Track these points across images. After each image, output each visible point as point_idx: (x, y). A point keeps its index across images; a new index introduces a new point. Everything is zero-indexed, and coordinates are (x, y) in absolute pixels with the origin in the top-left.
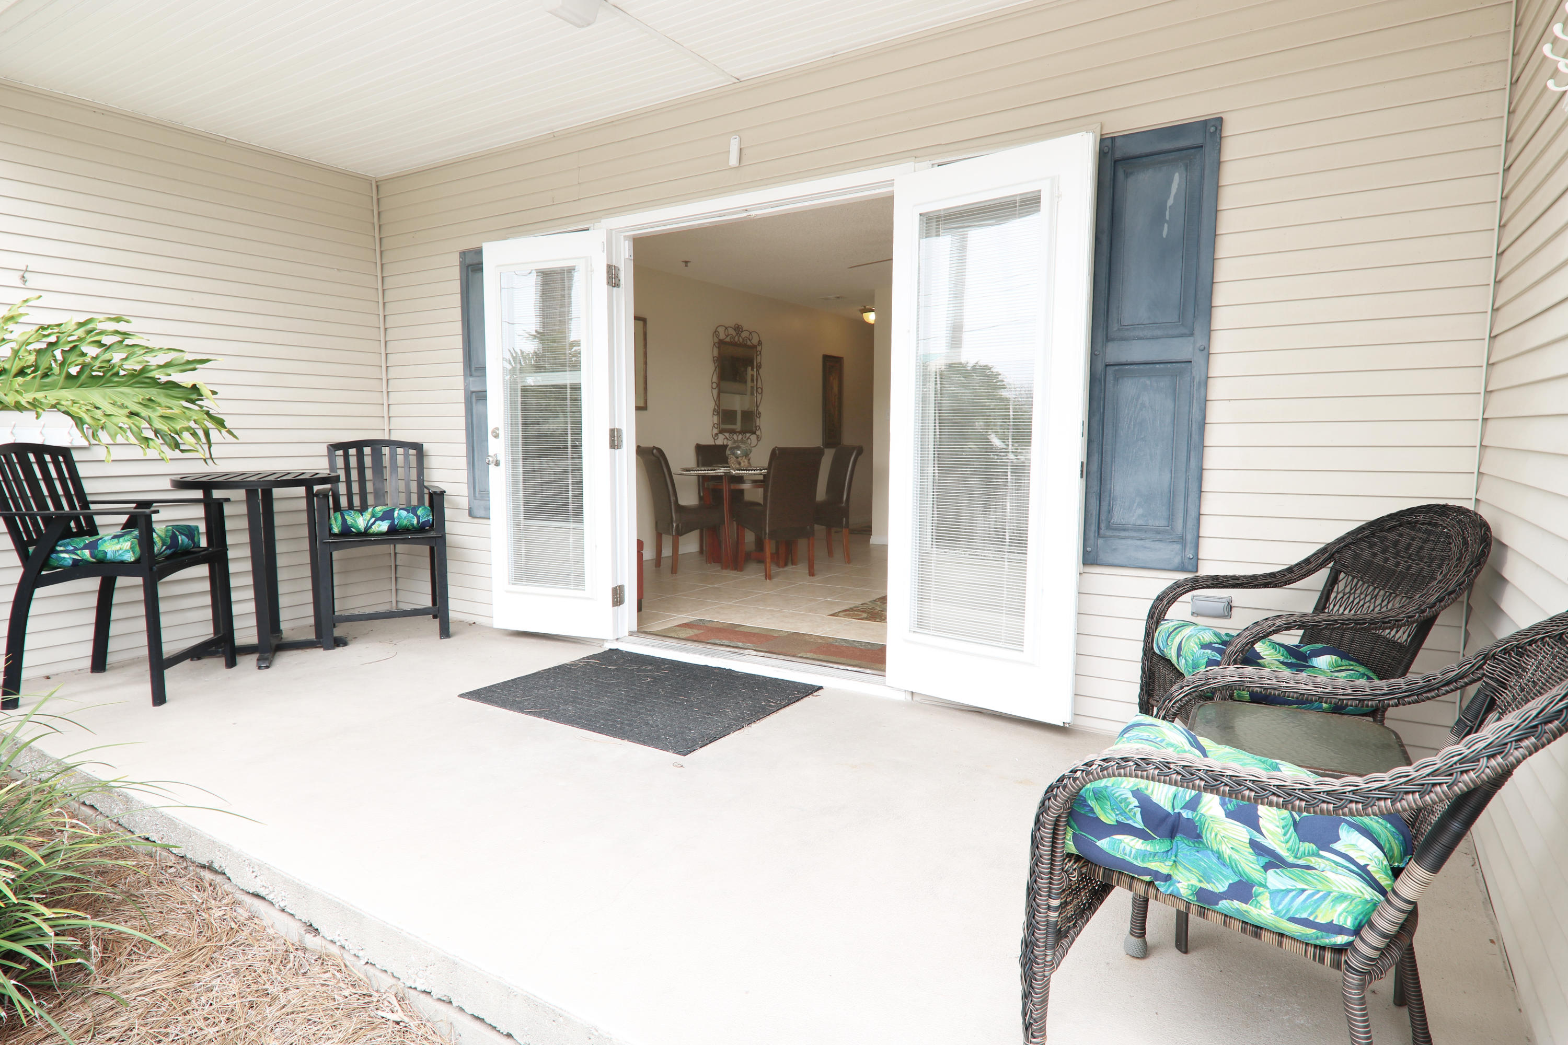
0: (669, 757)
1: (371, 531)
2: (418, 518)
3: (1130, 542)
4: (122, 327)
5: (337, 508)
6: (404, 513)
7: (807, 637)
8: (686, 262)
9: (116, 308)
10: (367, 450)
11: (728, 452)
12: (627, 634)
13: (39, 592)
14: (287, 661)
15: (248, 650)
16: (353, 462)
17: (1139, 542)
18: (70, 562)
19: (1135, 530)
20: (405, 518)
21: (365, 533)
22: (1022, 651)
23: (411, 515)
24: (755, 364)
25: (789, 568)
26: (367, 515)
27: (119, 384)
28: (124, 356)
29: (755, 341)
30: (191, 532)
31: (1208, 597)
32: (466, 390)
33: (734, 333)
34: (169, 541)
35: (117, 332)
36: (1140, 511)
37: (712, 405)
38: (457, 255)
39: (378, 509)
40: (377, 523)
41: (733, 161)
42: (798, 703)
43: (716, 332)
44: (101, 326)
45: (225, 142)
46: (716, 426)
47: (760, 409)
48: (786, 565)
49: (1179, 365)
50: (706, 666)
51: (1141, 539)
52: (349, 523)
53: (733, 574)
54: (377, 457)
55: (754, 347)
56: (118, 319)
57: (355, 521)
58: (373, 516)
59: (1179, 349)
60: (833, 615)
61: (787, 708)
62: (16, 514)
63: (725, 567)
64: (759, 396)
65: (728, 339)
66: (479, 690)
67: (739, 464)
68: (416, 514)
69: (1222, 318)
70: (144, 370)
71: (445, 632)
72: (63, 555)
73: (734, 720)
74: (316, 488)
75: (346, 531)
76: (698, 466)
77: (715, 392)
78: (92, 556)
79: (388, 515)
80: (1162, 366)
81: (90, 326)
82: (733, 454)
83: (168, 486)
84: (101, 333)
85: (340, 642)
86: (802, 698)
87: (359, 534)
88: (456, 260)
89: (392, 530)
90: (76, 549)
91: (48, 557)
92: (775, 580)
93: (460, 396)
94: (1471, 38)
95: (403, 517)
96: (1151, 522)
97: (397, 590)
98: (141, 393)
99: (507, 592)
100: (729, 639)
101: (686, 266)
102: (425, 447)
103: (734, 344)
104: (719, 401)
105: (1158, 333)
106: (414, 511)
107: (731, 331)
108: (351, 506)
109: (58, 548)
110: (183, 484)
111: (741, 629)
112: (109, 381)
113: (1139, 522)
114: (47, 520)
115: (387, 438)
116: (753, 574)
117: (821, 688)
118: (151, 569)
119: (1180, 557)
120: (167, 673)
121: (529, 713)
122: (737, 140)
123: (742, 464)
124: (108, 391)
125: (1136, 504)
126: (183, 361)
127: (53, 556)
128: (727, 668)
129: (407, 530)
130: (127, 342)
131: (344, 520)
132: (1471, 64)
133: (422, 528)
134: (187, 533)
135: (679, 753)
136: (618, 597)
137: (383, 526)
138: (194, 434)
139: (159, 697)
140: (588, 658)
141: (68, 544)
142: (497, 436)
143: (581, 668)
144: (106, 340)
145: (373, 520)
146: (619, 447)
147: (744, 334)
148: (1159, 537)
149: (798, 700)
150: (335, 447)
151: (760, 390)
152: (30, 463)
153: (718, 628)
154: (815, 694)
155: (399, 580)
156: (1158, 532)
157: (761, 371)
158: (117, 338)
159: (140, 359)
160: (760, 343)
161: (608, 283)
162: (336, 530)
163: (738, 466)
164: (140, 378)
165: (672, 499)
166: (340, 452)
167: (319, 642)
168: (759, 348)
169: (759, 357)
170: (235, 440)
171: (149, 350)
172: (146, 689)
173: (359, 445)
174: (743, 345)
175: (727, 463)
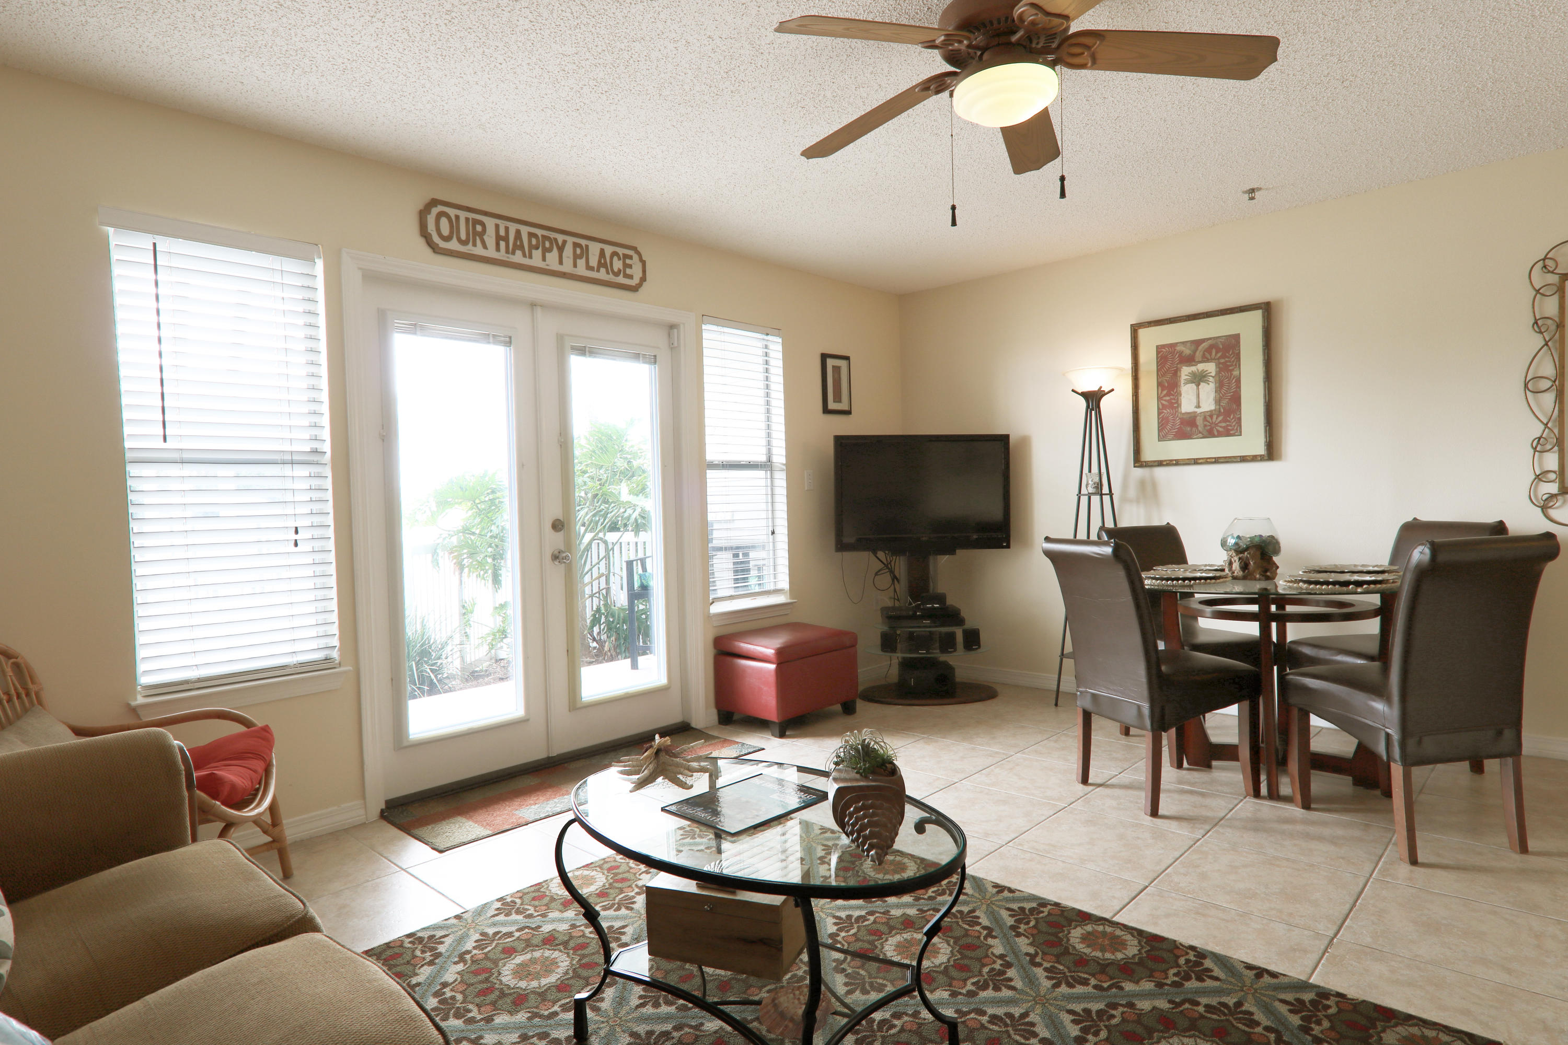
101: (1252, 198)
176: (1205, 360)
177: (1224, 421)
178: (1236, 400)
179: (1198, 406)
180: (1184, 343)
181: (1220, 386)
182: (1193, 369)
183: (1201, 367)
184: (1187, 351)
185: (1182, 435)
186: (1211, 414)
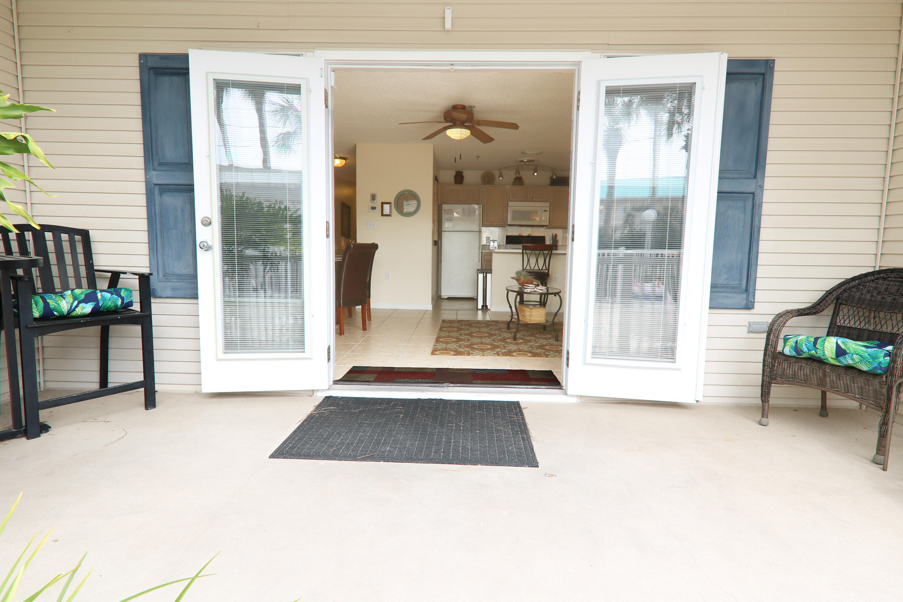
1: (74, 314)
2: (123, 299)
3: (719, 294)
6: (108, 294)
12: (332, 383)
17: (724, 294)
19: (721, 287)
20: (110, 299)
21: (68, 316)
22: (675, 363)
23: (115, 296)
26: (69, 298)
31: (758, 322)
32: (147, 182)
36: (725, 276)
38: (137, 57)
39: (80, 291)
40: (81, 305)
41: (449, 25)
49: (746, 195)
51: (725, 292)
52: (52, 307)
54: (40, 242)
57: (58, 304)
58: (75, 298)
59: (749, 186)
68: (120, 296)
69: (769, 170)
71: (151, 403)
75: (48, 315)
79: (91, 298)
80: (737, 195)
85: (41, 429)
87: (62, 317)
88: (135, 61)
89: (96, 312)
93: (141, 188)
94: (883, 44)
95: (107, 298)
96: (731, 283)
99: (219, 360)
105: (736, 176)
106: (118, 292)
113: (724, 283)
117: (519, 403)
119: (745, 301)
121: (361, 460)
122: (451, 10)
125: (723, 273)
131: (45, 304)
132: (882, 56)
136: (329, 354)
137: (87, 308)
140: (320, 407)
142: (207, 224)
145: (76, 303)
146: (329, 236)
148: (733, 291)
153: (380, 372)
154: (523, 407)
156: (733, 288)
161: (325, 103)
162: (37, 315)
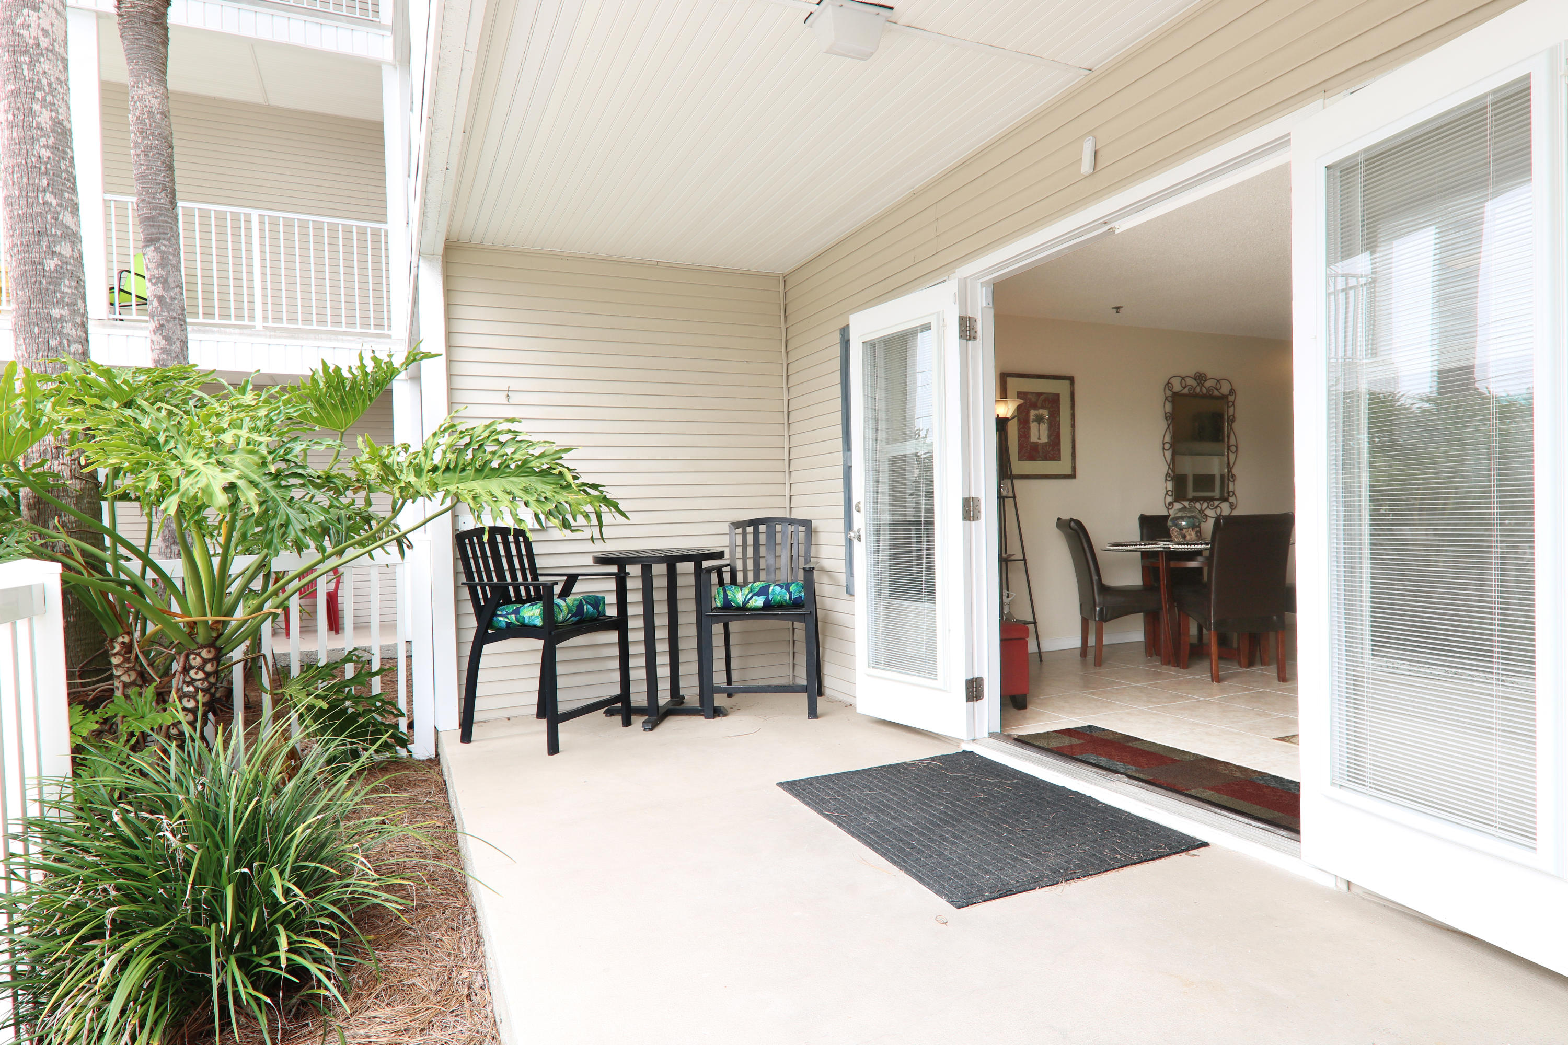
0: (941, 904)
1: (749, 605)
2: (790, 594)
4: (514, 427)
5: (721, 583)
6: (778, 589)
7: (1221, 767)
8: (1118, 309)
9: (511, 412)
10: (762, 528)
11: (1169, 523)
12: (986, 735)
13: (487, 648)
14: (673, 724)
15: (640, 711)
16: (750, 539)
18: (504, 625)
20: (779, 593)
21: (744, 608)
22: (1535, 849)
23: (784, 591)
24: (1226, 417)
25: (1257, 669)
26: (746, 590)
27: (511, 474)
28: (513, 450)
29: (1225, 390)
30: (597, 602)
32: (844, 465)
33: (1194, 383)
34: (575, 609)
35: (510, 431)
37: (1164, 469)
38: (839, 333)
39: (757, 584)
40: (754, 598)
41: (1086, 166)
42: (1158, 862)
43: (1168, 385)
44: (499, 428)
45: (656, 265)
46: (1170, 493)
47: (1234, 471)
48: (1251, 664)
50: (1064, 788)
52: (730, 598)
53: (1172, 671)
54: (771, 535)
55: (1224, 397)
56: (512, 420)
57: (736, 596)
58: (751, 591)
60: (1282, 739)
61: (1139, 866)
62: (478, 584)
63: (1167, 662)
64: (1232, 456)
65: (1186, 391)
66: (799, 780)
67: (1184, 537)
68: (788, 590)
70: (525, 462)
71: (813, 713)
72: (501, 618)
73: (1051, 870)
74: (706, 564)
75: (727, 605)
76: (1142, 539)
77: (1168, 454)
78: (517, 620)
79: (763, 591)
81: (492, 428)
82: (1176, 525)
83: (589, 560)
84: (499, 433)
85: (717, 712)
86: (1168, 855)
87: (739, 608)
88: (838, 337)
89: (768, 606)
90: (508, 614)
91: (491, 620)
92: (1226, 683)
93: (840, 472)
95: (777, 593)
97: (794, 664)
98: (523, 481)
99: (868, 675)
100: (1110, 757)
101: (1118, 312)
102: (814, 523)
103: (1193, 396)
104: (1174, 463)
106: (786, 587)
107: (1190, 382)
108: (734, 581)
109: (499, 613)
110: (603, 560)
111: (1135, 745)
112: (504, 472)
114: (493, 588)
115: (788, 516)
116: (1199, 674)
117: (1205, 844)
118: (550, 634)
120: (561, 726)
121: (827, 816)
122: (1091, 142)
123: (1188, 537)
124: (503, 480)
126: (553, 451)
127: (495, 619)
128: (1088, 794)
129: (781, 606)
130: (518, 439)
131: (725, 595)
133: (796, 604)
134: (593, 602)
135: (952, 903)
136: (974, 690)
137: (759, 602)
138: (587, 516)
139: (553, 748)
140: (933, 759)
141: (504, 609)
142: (859, 511)
143: (919, 769)
144: (503, 438)
145: (750, 595)
146: (976, 518)
147: (1208, 384)
149: (1161, 857)
150: (737, 525)
151: (1233, 449)
152: (497, 543)
153: (1103, 740)
154: (1192, 852)
155: (796, 655)
157: (1235, 425)
158: (510, 436)
159: (523, 452)
160: (1232, 392)
161: (961, 337)
162: (719, 603)
163: (1182, 540)
164: (524, 468)
165: (1095, 578)
166: (739, 531)
167: (703, 711)
168: (1231, 398)
169: (1231, 410)
170: (626, 521)
171: (531, 444)
172: (544, 739)
173: (755, 523)
174: (1209, 396)
175: (1170, 536)
176: (1043, 408)
177: (1053, 450)
178: (1058, 436)
179: (1039, 439)
180: (1032, 393)
181: (1050, 428)
182: (1036, 412)
183: (1041, 411)
184: (1034, 400)
185: (1031, 458)
186: (1045, 445)
